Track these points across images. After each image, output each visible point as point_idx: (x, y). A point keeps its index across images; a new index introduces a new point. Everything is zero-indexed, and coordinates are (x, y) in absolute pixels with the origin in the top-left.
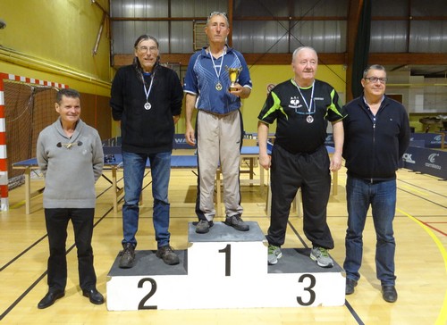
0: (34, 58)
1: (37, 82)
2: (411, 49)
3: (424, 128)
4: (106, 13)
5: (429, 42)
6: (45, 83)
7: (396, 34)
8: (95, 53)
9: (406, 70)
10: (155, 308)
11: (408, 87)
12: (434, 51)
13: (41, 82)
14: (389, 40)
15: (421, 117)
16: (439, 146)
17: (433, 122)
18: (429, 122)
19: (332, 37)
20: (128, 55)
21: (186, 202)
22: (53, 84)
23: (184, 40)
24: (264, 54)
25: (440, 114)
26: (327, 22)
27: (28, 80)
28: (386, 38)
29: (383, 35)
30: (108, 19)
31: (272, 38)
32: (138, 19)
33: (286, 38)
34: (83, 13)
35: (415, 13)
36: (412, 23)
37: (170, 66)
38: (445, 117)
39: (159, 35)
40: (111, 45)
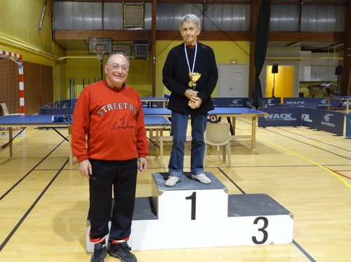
2: (302, 29)
3: (310, 93)
5: (317, 23)
6: (4, 53)
7: (290, 17)
8: (40, 29)
9: (297, 46)
11: (298, 60)
12: (320, 30)
14: (284, 21)
15: (308, 85)
17: (318, 89)
18: (315, 89)
19: (238, 18)
20: (67, 31)
22: (10, 54)
23: (115, 20)
25: (324, 82)
26: (235, 6)
28: (282, 20)
29: (280, 17)
33: (201, 18)
36: (303, 7)
37: (103, 41)
38: (328, 85)
39: (94, 16)
40: (52, 22)
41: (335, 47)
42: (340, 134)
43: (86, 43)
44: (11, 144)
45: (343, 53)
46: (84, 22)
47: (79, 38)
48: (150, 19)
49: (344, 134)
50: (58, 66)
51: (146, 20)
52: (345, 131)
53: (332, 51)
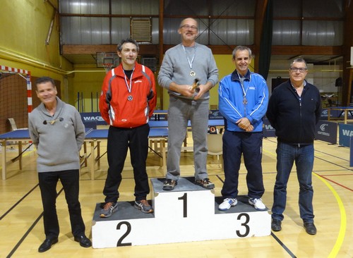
2: (303, 43)
4: (56, 10)
5: (317, 36)
6: (13, 69)
7: (292, 30)
8: (47, 44)
10: (130, 244)
12: (321, 44)
13: (10, 69)
14: (286, 35)
16: (326, 118)
19: (243, 32)
20: (75, 45)
22: (19, 71)
23: (123, 33)
25: (326, 93)
26: (239, 20)
28: (284, 33)
29: (282, 30)
30: (58, 15)
32: (83, 15)
33: (206, 32)
34: (37, 9)
35: (305, 14)
36: (304, 22)
37: (111, 55)
38: (330, 96)
39: (101, 29)
40: (60, 36)
41: (335, 60)
42: (334, 143)
43: (94, 57)
44: (21, 158)
45: (342, 66)
46: (91, 35)
47: (86, 52)
48: (157, 32)
49: (338, 143)
50: (66, 81)
51: (153, 33)
52: (338, 139)
53: (332, 64)
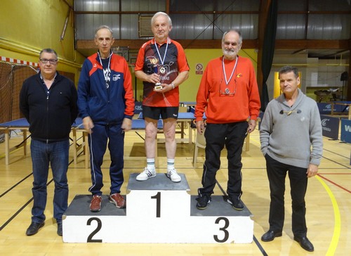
0: (13, 42)
1: (15, 61)
2: (308, 37)
3: (317, 98)
4: (71, 8)
5: (323, 31)
6: (22, 62)
7: (297, 25)
8: (62, 39)
9: (304, 53)
11: (305, 67)
12: (326, 38)
13: (19, 62)
14: (291, 30)
15: (315, 90)
16: (329, 113)
17: (324, 94)
18: (322, 94)
19: (247, 27)
20: (88, 40)
21: (131, 156)
22: (28, 63)
23: (132, 30)
24: (194, 41)
25: (331, 88)
26: (243, 15)
27: (8, 60)
28: (289, 28)
29: (287, 25)
30: (73, 13)
31: (200, 28)
32: (96, 13)
33: (211, 28)
34: (52, 7)
35: (312, 8)
36: (310, 15)
37: (120, 49)
38: (334, 91)
39: (112, 25)
40: (74, 32)
41: (341, 54)
44: (25, 144)
45: (349, 60)
53: (338, 58)
